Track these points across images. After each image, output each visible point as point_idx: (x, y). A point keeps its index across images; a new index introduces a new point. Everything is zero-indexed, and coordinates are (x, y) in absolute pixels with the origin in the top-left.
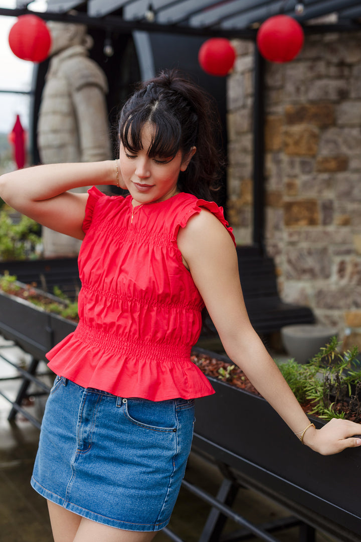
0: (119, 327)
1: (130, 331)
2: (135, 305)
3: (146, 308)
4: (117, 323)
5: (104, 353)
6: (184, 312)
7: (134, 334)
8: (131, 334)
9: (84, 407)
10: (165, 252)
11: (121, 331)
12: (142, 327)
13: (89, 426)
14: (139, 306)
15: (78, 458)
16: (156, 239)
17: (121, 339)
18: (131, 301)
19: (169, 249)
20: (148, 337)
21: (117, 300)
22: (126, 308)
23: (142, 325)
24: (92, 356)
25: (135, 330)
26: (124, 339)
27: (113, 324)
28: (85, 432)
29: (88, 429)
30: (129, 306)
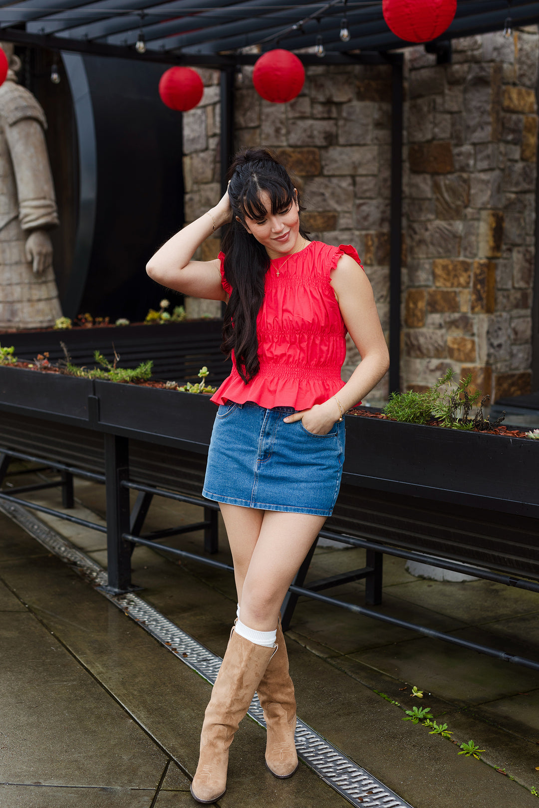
0: (290, 356)
1: (299, 359)
2: (303, 336)
3: (312, 338)
4: (288, 354)
5: (279, 380)
6: (338, 339)
7: (302, 361)
8: (300, 360)
9: (267, 423)
10: (321, 291)
11: (291, 360)
12: (309, 354)
13: (270, 438)
14: (306, 337)
15: (260, 466)
16: (310, 281)
17: (292, 366)
18: (299, 334)
19: (324, 288)
20: (313, 362)
21: (283, 336)
22: (293, 340)
23: (310, 352)
24: (269, 383)
25: (303, 358)
26: (294, 366)
27: (283, 355)
28: (267, 444)
29: (269, 441)
30: (298, 338)
